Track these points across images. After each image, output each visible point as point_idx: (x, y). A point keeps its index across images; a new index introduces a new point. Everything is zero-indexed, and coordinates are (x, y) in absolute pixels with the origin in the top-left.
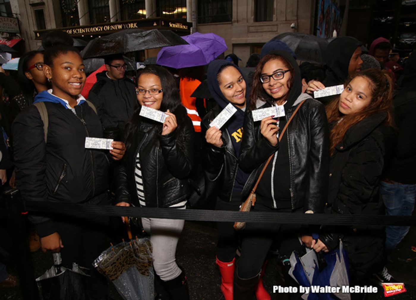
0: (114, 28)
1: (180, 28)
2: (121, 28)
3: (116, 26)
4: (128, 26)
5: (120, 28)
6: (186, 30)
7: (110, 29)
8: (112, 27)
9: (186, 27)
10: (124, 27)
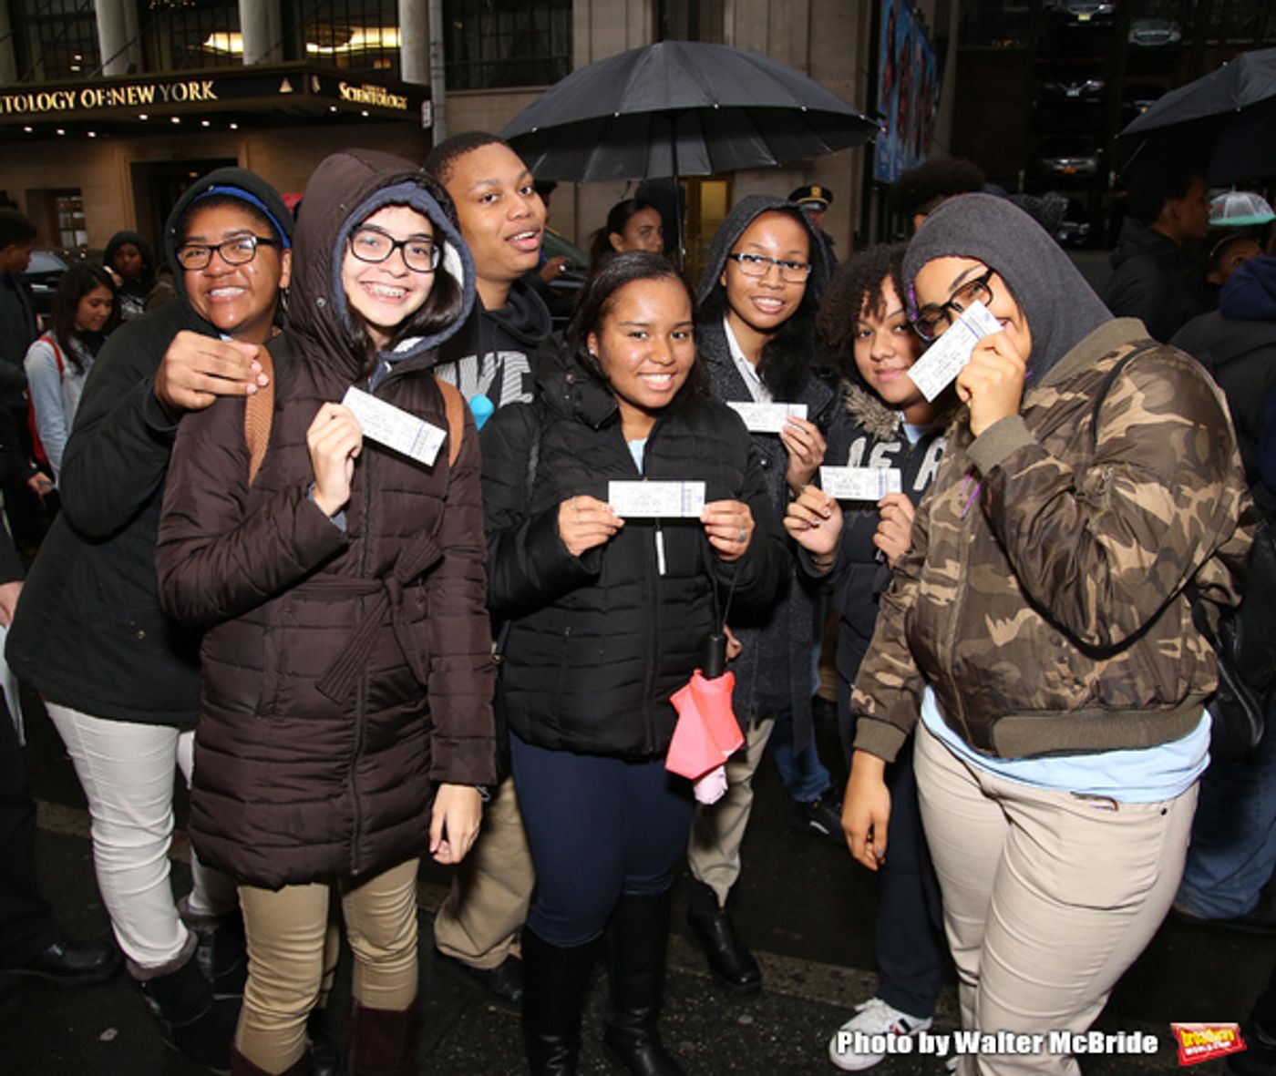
0: (122, 100)
1: (379, 103)
2: (150, 99)
3: (129, 90)
4: (180, 92)
5: (146, 99)
6: (401, 110)
7: (104, 102)
8: (115, 93)
9: (399, 101)
10: (162, 95)
